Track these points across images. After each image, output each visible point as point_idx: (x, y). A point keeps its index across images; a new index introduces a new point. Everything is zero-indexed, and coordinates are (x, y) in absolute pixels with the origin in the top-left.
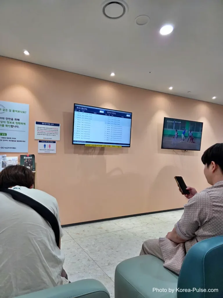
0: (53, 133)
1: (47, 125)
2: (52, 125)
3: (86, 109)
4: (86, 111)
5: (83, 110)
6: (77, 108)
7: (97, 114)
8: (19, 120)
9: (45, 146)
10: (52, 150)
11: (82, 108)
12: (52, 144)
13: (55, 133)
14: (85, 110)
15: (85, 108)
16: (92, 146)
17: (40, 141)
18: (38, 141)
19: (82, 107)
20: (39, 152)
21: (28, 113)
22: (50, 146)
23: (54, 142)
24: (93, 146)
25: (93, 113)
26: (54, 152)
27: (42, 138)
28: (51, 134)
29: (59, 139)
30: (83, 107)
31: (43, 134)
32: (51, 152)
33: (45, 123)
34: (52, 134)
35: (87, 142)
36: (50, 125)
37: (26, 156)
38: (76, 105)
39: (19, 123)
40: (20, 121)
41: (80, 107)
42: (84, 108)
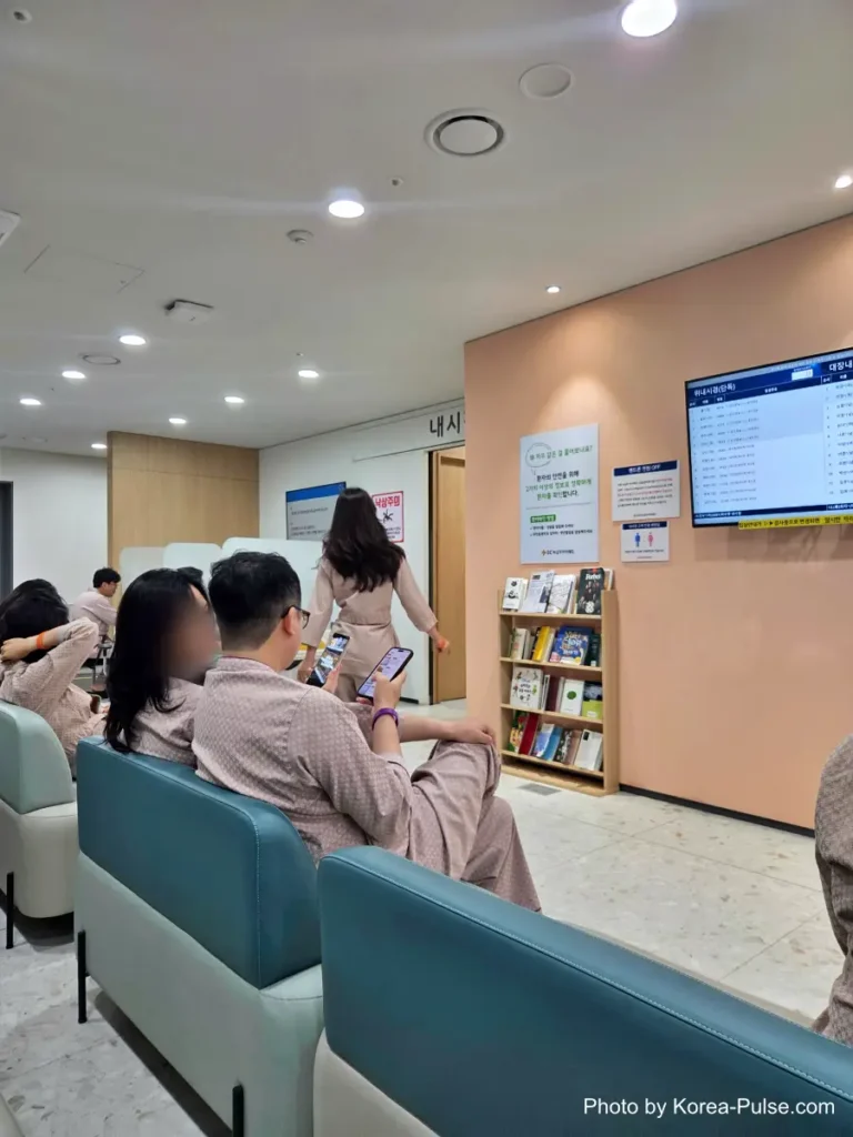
0: (659, 494)
1: (642, 471)
2: (657, 470)
3: (730, 387)
4: (730, 396)
5: (719, 395)
6: (697, 393)
7: (779, 391)
8: (577, 473)
9: (638, 538)
10: (658, 551)
11: (716, 390)
12: (658, 532)
13: (664, 494)
14: (728, 391)
15: (726, 383)
16: (768, 526)
17: (626, 527)
18: (621, 526)
19: (715, 385)
20: (626, 558)
21: (595, 450)
22: (651, 539)
23: (663, 524)
24: (773, 526)
25: (762, 392)
26: (664, 556)
27: (629, 515)
28: (652, 500)
29: (676, 513)
30: (718, 385)
31: (632, 502)
32: (656, 557)
33: (636, 467)
34: (657, 500)
35: (745, 513)
36: (651, 471)
37: (591, 573)
38: (691, 386)
39: (578, 483)
40: (580, 477)
41: (707, 387)
42: (723, 383)
